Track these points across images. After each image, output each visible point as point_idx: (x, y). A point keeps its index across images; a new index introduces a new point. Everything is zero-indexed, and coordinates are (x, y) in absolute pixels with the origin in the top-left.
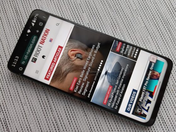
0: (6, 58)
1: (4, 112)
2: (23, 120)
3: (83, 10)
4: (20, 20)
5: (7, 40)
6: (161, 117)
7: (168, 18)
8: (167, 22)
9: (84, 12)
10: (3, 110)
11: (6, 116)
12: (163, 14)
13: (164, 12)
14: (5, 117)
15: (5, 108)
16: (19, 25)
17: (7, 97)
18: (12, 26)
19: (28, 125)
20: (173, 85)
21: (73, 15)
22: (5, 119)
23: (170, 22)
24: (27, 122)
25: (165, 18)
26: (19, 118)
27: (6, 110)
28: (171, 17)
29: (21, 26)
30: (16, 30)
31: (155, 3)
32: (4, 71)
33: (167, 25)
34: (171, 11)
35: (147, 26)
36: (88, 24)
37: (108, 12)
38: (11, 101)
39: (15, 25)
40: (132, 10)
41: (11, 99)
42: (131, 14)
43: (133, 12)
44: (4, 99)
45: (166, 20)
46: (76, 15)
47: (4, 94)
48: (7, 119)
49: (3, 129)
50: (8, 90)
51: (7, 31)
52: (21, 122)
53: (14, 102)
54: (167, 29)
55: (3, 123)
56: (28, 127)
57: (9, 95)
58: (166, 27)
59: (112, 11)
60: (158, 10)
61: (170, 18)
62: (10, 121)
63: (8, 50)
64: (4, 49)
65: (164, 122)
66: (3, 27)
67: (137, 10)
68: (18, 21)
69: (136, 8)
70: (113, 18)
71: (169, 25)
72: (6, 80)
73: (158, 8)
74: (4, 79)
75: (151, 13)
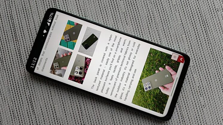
1: (30, 89)
2: (48, 99)
6: (182, 115)
7: (207, 18)
8: (206, 22)
10: (30, 87)
12: (203, 13)
13: (204, 11)
14: (30, 94)
15: (32, 86)
16: (53, 3)
18: (46, 4)
19: (52, 105)
20: (198, 87)
22: (31, 96)
23: (208, 22)
24: (51, 102)
25: (204, 17)
26: (45, 97)
27: (33, 88)
29: (55, 5)
33: (204, 25)
34: (212, 11)
35: (184, 23)
36: (124, 13)
37: (146, 4)
39: (49, 4)
40: (171, 4)
42: (170, 8)
43: (172, 6)
45: (205, 19)
46: (113, 2)
48: (32, 96)
49: (27, 105)
52: (46, 101)
55: (28, 99)
56: (53, 107)
58: (203, 27)
59: (150, 2)
60: (198, 8)
61: (210, 18)
62: (35, 99)
64: (35, 27)
65: (183, 120)
67: (176, 5)
69: (175, 3)
70: (150, 10)
73: (199, 6)
75: (190, 10)
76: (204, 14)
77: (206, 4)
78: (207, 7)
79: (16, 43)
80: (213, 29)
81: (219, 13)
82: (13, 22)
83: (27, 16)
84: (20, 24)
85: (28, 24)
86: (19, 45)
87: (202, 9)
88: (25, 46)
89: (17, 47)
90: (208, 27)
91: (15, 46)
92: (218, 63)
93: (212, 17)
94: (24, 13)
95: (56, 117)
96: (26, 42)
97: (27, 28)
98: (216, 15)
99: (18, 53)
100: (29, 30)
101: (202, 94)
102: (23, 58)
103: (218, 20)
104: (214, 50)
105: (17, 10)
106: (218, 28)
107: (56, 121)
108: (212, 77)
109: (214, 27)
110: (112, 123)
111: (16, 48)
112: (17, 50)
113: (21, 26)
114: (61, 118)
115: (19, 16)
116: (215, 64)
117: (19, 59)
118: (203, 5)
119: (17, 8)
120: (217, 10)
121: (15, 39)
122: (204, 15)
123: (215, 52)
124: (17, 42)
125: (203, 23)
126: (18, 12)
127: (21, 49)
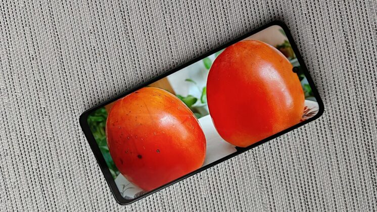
76: (80, 171)
77: (76, 186)
78: (76, 180)
79: (368, 142)
80: (69, 147)
81: (58, 170)
82: (373, 175)
83: (350, 183)
84: (361, 170)
85: (349, 171)
86: (364, 138)
87: (83, 179)
88: (354, 136)
89: (367, 136)
90: (76, 151)
91: (371, 137)
92: (65, 95)
93: (69, 166)
94: (355, 187)
95: (312, 27)
96: (353, 142)
97: (350, 163)
98: (62, 168)
99: (367, 127)
100: (347, 161)
101: (93, 50)
102: (359, 118)
103: (60, 161)
104: (70, 115)
105: (365, 194)
106: (62, 149)
107: (312, 21)
108: (76, 75)
109: (68, 149)
110: (229, 14)
111: (368, 134)
112: (368, 130)
113: (360, 167)
114: (304, 24)
115: (363, 184)
116: (69, 95)
117: (365, 117)
119: (366, 197)
120: (60, 176)
121: (371, 147)
122: (81, 169)
123: (69, 112)
124: (366, 142)
125: (84, 157)
126: (364, 190)
127: (361, 131)
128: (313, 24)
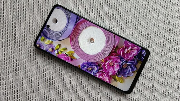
0: (29, 27)
1: (18, 63)
2: (28, 73)
3: (93, 11)
4: (46, 3)
5: (34, 15)
7: (151, 36)
8: (150, 39)
9: (93, 13)
10: (17, 62)
11: (18, 67)
12: (149, 32)
13: (150, 31)
15: (19, 61)
16: (45, 6)
17: (22, 54)
18: (40, 6)
19: (30, 77)
21: (85, 12)
22: (17, 68)
23: (152, 40)
24: (30, 75)
25: (150, 36)
26: (27, 70)
27: (19, 62)
28: (154, 36)
29: (46, 8)
30: (42, 9)
31: (147, 22)
32: (25, 36)
33: (149, 41)
34: (156, 32)
35: (134, 37)
37: (110, 18)
38: (24, 58)
39: (42, 6)
40: (128, 22)
41: (24, 56)
42: (126, 25)
43: (128, 24)
44: (20, 55)
45: (150, 37)
46: (87, 13)
47: (21, 51)
48: (18, 68)
49: (13, 74)
50: (24, 50)
51: (36, 8)
52: (27, 74)
53: (26, 59)
54: (147, 44)
55: (15, 70)
56: (31, 78)
57: (24, 53)
58: (147, 42)
59: (113, 18)
60: (147, 28)
62: (19, 71)
63: (32, 23)
64: (29, 20)
66: (33, 4)
67: (131, 23)
68: (45, 3)
69: (131, 22)
70: (112, 24)
71: (150, 42)
72: (25, 42)
73: (147, 27)
74: (24, 42)
75: (141, 29)
77: (153, 26)
78: (153, 29)
79: (14, 29)
80: (154, 45)
81: (161, 35)
82: (14, 14)
83: (25, 11)
84: (20, 16)
85: (25, 17)
86: (16, 31)
87: (149, 29)
88: (20, 32)
89: (14, 32)
90: (151, 43)
91: (12, 31)
92: (153, 70)
93: (155, 36)
94: (24, 9)
95: (32, 84)
96: (21, 30)
97: (24, 20)
98: (159, 36)
99: (14, 36)
100: (25, 21)
101: (137, 90)
102: (17, 40)
103: (159, 39)
104: (152, 60)
105: (19, 5)
106: (158, 45)
107: (31, 89)
108: (147, 79)
109: (155, 44)
110: (69, 98)
111: (13, 32)
112: (14, 34)
113: (20, 18)
114: (35, 87)
115: (19, 10)
116: (151, 70)
117: (14, 40)
118: (151, 27)
119: (19, 4)
120: (160, 32)
121: (13, 26)
122: (150, 34)
123: (152, 62)
124: (15, 29)
125: (148, 40)
126: (19, 7)
127: (16, 34)
128: (31, 87)
